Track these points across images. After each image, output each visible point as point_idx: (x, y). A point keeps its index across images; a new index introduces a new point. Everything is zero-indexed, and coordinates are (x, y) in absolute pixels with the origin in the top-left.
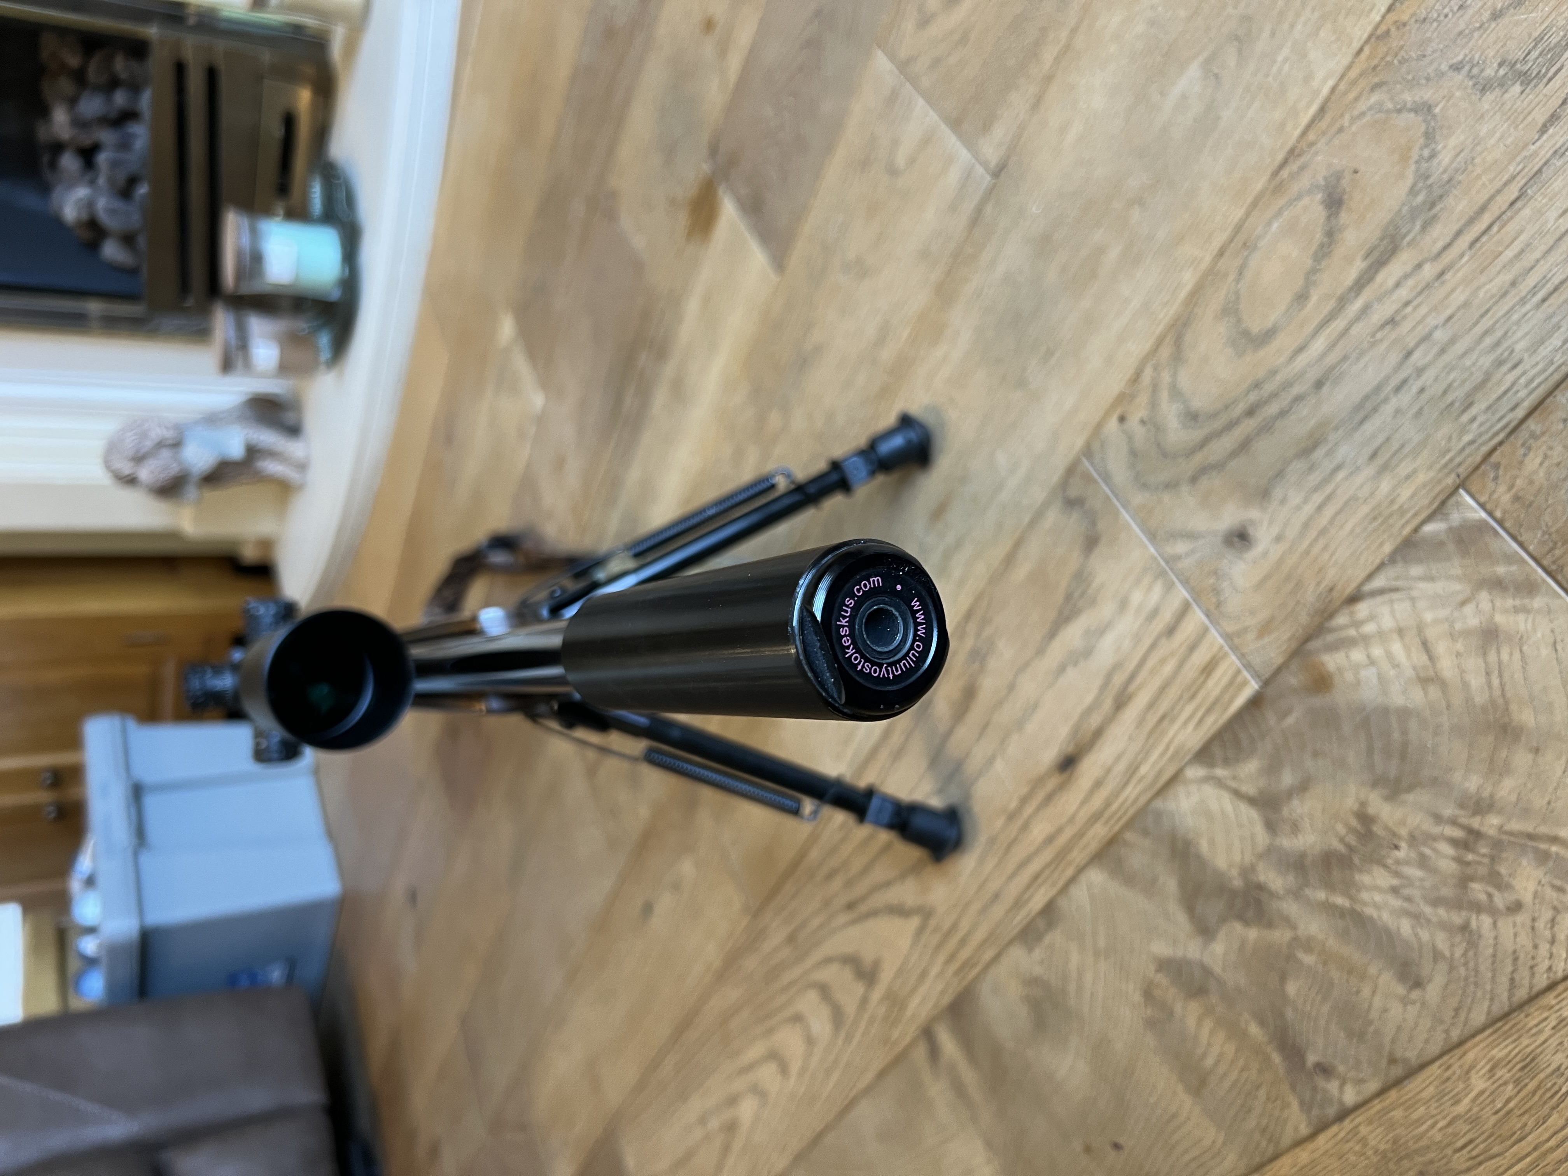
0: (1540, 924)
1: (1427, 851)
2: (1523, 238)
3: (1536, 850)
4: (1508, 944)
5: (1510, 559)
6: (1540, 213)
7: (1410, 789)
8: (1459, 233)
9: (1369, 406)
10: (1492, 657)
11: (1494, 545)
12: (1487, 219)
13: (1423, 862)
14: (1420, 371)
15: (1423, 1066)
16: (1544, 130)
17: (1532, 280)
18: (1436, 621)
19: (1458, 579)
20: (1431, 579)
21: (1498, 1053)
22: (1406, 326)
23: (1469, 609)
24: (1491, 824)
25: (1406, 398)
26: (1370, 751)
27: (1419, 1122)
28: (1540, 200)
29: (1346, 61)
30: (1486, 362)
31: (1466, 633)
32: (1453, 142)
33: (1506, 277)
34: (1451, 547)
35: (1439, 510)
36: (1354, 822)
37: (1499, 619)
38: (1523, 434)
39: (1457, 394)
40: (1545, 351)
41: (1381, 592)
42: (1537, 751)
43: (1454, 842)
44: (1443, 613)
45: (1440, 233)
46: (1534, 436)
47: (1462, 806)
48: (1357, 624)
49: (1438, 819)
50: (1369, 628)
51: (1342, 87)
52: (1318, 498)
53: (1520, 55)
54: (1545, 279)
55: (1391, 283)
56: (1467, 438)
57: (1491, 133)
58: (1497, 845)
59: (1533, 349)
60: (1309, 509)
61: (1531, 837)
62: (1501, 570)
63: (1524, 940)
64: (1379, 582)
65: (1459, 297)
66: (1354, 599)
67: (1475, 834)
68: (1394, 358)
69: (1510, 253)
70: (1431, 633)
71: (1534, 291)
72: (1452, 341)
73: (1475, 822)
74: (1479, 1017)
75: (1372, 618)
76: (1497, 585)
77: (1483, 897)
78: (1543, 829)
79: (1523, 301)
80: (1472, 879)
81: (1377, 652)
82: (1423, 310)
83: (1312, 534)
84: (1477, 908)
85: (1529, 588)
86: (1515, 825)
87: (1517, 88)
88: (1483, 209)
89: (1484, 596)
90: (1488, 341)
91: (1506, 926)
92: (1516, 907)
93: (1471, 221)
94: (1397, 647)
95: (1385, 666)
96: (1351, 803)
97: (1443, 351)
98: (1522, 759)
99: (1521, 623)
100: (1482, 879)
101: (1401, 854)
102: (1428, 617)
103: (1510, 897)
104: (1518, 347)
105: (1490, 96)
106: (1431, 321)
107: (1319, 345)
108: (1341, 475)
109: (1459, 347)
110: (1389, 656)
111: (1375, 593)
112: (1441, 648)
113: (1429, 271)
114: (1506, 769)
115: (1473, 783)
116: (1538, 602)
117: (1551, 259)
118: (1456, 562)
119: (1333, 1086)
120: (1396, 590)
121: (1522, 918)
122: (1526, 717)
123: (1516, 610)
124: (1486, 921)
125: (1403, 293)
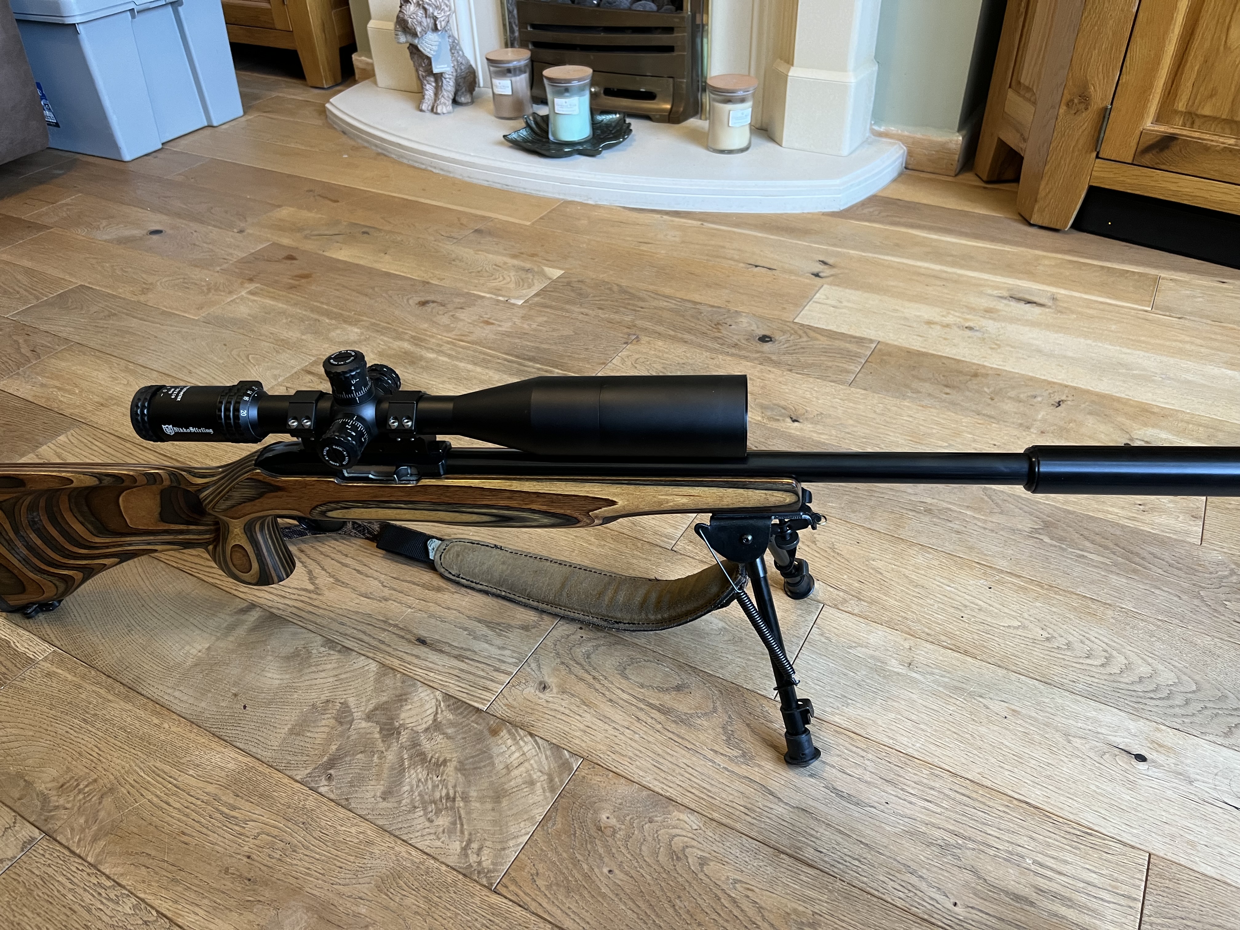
0: (427, 830)
1: (440, 787)
2: (675, 754)
3: (456, 820)
4: (415, 822)
5: (562, 782)
6: (684, 756)
7: (464, 775)
8: (673, 733)
9: (607, 720)
10: (523, 786)
11: (565, 775)
12: (680, 740)
13: (435, 787)
14: (623, 734)
15: (349, 810)
16: (711, 750)
17: (661, 760)
18: (531, 765)
19: (550, 767)
20: (547, 759)
21: (369, 832)
22: (638, 725)
23: (539, 774)
24: (460, 803)
25: (612, 732)
26: (472, 757)
27: (326, 816)
28: (688, 755)
29: (729, 679)
30: (630, 754)
31: (530, 775)
32: (705, 723)
33: (660, 752)
34: (561, 762)
35: (573, 754)
36: (441, 759)
37: (539, 784)
38: (607, 772)
39: (617, 748)
40: (637, 771)
41: (537, 743)
42: (493, 810)
43: (448, 794)
44: (535, 766)
45: (673, 727)
46: (607, 776)
47: (463, 793)
48: (522, 739)
49: (455, 787)
50: (521, 743)
51: (720, 680)
52: (567, 712)
53: (736, 736)
54: (661, 764)
55: (652, 715)
56: (602, 756)
57: (709, 734)
58: (452, 808)
59: (637, 767)
60: (562, 709)
61: (460, 817)
62: (557, 780)
63: (419, 827)
64: (540, 741)
65: (651, 739)
66: (531, 735)
67: (454, 799)
68: (626, 724)
69: (669, 751)
70: (526, 764)
71: (658, 762)
72: (635, 741)
73: (458, 799)
74: (380, 822)
75: (526, 743)
76: (551, 780)
77: (430, 809)
78: (464, 821)
79: (653, 760)
80: (435, 804)
81: (513, 748)
82: (644, 729)
83: (553, 713)
84: (425, 809)
85: (553, 790)
86: (462, 812)
87: (725, 738)
88: (683, 738)
89: (546, 777)
90: (637, 752)
91: (423, 819)
92: (431, 821)
93: (678, 736)
94: (517, 755)
95: (509, 752)
96: (448, 756)
97: (631, 739)
98: (489, 806)
99: (539, 791)
100: (437, 808)
101: (435, 778)
102: (532, 762)
103: (434, 818)
104: (637, 763)
105: (721, 730)
106: (641, 733)
107: (625, 696)
108: (578, 717)
109: (633, 744)
110: (513, 753)
111: (536, 741)
112: (522, 769)
113: (659, 727)
114: (483, 803)
115: (473, 794)
116: (548, 794)
117: (669, 765)
118: (556, 765)
119: (324, 782)
120: (539, 748)
121: (427, 824)
122: (505, 803)
123: (543, 789)
124: (422, 813)
125: (650, 720)
